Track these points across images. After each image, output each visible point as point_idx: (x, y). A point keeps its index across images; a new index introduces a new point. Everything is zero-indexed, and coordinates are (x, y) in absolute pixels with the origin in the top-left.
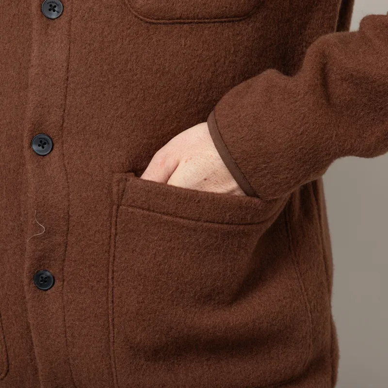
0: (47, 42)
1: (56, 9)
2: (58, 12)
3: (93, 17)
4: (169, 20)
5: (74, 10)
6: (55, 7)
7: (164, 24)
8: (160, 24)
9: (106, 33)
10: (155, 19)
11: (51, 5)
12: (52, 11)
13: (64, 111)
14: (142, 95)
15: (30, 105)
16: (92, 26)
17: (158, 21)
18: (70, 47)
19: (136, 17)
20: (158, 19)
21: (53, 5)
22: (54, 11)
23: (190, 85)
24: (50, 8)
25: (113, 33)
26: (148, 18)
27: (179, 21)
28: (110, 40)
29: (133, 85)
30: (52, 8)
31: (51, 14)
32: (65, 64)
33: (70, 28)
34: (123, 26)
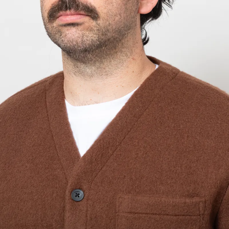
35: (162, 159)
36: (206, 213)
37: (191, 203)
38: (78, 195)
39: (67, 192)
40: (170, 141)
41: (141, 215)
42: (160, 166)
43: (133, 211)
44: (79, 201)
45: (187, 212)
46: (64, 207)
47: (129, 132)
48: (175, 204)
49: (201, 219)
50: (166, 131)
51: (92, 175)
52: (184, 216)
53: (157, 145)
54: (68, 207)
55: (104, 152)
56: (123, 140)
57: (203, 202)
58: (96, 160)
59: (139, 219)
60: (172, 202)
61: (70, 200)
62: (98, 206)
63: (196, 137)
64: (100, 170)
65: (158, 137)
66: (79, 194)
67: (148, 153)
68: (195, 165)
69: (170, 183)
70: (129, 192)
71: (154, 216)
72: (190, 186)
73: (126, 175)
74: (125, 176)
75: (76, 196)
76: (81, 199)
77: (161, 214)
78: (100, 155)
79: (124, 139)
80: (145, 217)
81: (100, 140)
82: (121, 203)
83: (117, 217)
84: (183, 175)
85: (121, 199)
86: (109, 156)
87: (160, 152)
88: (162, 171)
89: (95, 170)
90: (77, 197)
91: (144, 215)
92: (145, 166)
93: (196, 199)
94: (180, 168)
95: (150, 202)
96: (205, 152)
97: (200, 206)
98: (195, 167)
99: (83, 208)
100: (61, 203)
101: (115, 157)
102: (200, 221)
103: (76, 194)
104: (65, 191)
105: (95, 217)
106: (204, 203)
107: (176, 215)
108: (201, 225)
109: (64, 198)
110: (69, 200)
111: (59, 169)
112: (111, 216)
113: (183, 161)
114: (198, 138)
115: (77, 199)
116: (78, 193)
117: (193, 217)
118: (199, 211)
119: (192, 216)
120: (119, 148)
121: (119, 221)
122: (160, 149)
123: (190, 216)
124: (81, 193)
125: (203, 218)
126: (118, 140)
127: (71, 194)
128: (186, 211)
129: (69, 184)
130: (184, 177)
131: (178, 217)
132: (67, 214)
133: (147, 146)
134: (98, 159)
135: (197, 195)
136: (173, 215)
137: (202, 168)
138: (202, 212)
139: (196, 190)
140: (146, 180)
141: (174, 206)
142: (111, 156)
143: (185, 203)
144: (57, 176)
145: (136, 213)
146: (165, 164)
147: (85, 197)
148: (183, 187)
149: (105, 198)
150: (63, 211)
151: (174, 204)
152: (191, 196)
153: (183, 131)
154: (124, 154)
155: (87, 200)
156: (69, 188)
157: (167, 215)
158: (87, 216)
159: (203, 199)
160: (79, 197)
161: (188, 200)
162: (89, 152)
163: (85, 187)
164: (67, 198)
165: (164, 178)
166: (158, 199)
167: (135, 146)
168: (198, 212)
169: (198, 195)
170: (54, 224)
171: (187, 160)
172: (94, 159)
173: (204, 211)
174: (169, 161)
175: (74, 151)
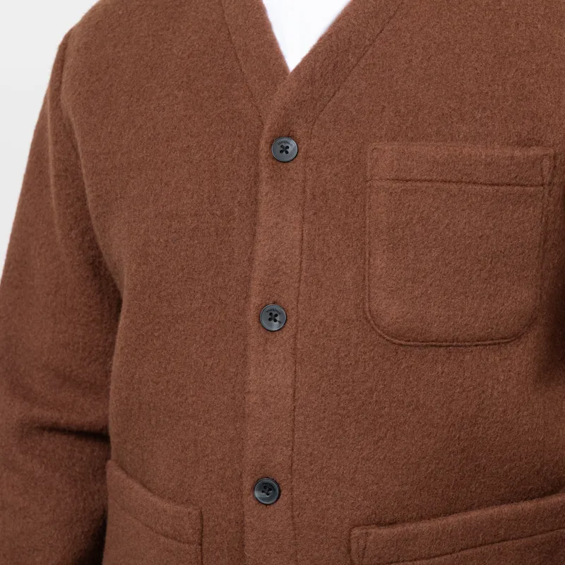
0: (266, 361)
1: (278, 318)
2: (280, 322)
3: (325, 333)
4: (423, 342)
5: (300, 321)
6: (276, 315)
7: (416, 346)
8: (411, 346)
9: (343, 355)
10: (406, 341)
11: (271, 314)
12: (273, 321)
13: (293, 450)
14: (392, 433)
15: (249, 442)
16: (324, 344)
17: (409, 343)
18: (295, 369)
19: (381, 336)
20: (409, 341)
21: (274, 313)
22: (275, 321)
23: (449, 420)
24: (270, 317)
25: (352, 355)
26: (396, 338)
27: (434, 343)
28: (349, 363)
29: (380, 420)
30: (272, 318)
31: (271, 325)
32: (291, 391)
33: (296, 345)
34: (365, 346)
35: (462, 70)
36: (556, 180)
37: (524, 159)
38: (285, 150)
39: (263, 142)
40: (480, 34)
41: (419, 184)
42: (458, 84)
43: (403, 175)
44: (288, 162)
45: (516, 177)
46: (257, 175)
47: (391, 18)
48: (492, 160)
49: (546, 195)
50: (470, 14)
51: (314, 109)
52: (509, 185)
53: (452, 43)
54: (264, 174)
55: (338, 59)
56: (378, 35)
57: (550, 157)
58: (321, 76)
59: (416, 192)
60: (486, 155)
61: (270, 160)
62: (329, 171)
63: (536, 24)
64: (332, 98)
65: (454, 27)
66: (288, 147)
67: (433, 58)
68: (532, 81)
69: (481, 118)
70: (394, 139)
71: (447, 185)
72: (523, 123)
73: (386, 104)
74: (384, 107)
75: (281, 152)
76: (292, 158)
77: (462, 182)
78: (331, 67)
79: (381, 32)
80: (427, 187)
82: (377, 160)
83: (368, 190)
84: (507, 101)
85: (375, 154)
86: (349, 68)
87: (459, 55)
88: (462, 95)
89: (320, 96)
90: (284, 153)
91: (425, 184)
92: (427, 84)
93: (535, 151)
94: (500, 88)
95: (438, 157)
96: (554, 54)
97: (544, 164)
98: (533, 85)
99: (296, 175)
100: (251, 167)
101: (363, 69)
102: (543, 197)
103: (282, 146)
104: (259, 142)
105: (323, 193)
106: (552, 159)
107: (493, 185)
108: (545, 206)
109: (257, 156)
110: (267, 158)
111: (244, 98)
112: (356, 188)
113: (508, 73)
114: (539, 26)
115: (285, 157)
116: (285, 145)
117: (529, 188)
118: (542, 176)
119: (526, 186)
120: (370, 51)
121: (372, 197)
122: (457, 50)
123: (522, 186)
124: (292, 145)
125: (550, 191)
126: (368, 35)
127: (270, 147)
128: (513, 175)
129: (266, 127)
130: (511, 105)
131: (496, 187)
132: (264, 188)
133: (430, 45)
134: (325, 75)
135: (538, 143)
136: (486, 184)
137: (548, 87)
138: (547, 179)
139: (535, 133)
140: (429, 113)
141: (490, 164)
142: (354, 67)
143: (512, 158)
144: (241, 113)
145: (407, 181)
146: (470, 80)
147: (300, 154)
148: (507, 127)
149: (343, 153)
150: (255, 184)
151: (489, 160)
152: (524, 143)
153: (507, 13)
154: (381, 63)
155: (306, 158)
156: (266, 135)
157: (475, 183)
158: (304, 192)
159: (551, 151)
160: (287, 152)
161: (517, 153)
162: (306, 60)
163: (299, 133)
164: (263, 155)
165: (467, 109)
166: (455, 151)
167: (404, 47)
168: (539, 178)
169: (539, 142)
170: (236, 209)
171: (517, 70)
172: (319, 75)
173: (553, 176)
174: (478, 73)
175: (277, 59)
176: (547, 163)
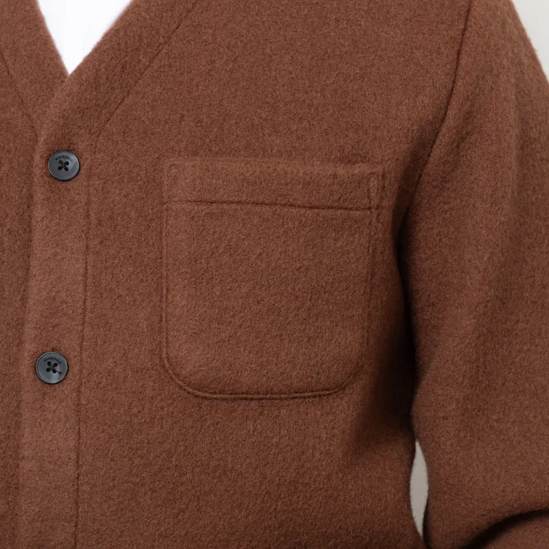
0: (44, 420)
1: (58, 368)
2: (60, 373)
3: (114, 385)
4: (231, 394)
5: (84, 371)
6: (56, 365)
7: (223, 399)
8: (217, 399)
9: (135, 410)
10: (211, 393)
11: (49, 363)
12: (51, 372)
13: (76, 526)
14: (195, 504)
15: (24, 518)
16: (113, 398)
17: (215, 396)
18: (79, 429)
19: (181, 387)
20: (215, 393)
21: (53, 363)
22: (55, 371)
23: (263, 487)
24: (48, 367)
25: (146, 410)
26: (199, 390)
27: (245, 396)
28: (143, 421)
29: (182, 489)
30: (51, 368)
31: (49, 377)
32: (73, 456)
33: (79, 400)
34: (162, 400)
35: (274, 73)
36: (386, 203)
37: (348, 177)
38: (64, 166)
39: (37, 158)
40: (293, 31)
41: (226, 206)
42: (270, 89)
43: (207, 196)
44: (68, 180)
45: (340, 198)
46: (31, 197)
47: (189, 11)
48: (311, 178)
49: (374, 220)
50: (282, 8)
51: (98, 117)
52: (331, 208)
53: (262, 42)
54: (39, 196)
55: (127, 59)
56: (174, 31)
57: (378, 176)
58: (107, 79)
59: (222, 216)
60: (304, 173)
61: (46, 179)
62: (117, 192)
63: (358, 20)
64: (120, 104)
65: (263, 23)
66: (67, 163)
67: (239, 59)
68: (356, 87)
69: (297, 130)
70: (195, 154)
71: (258, 209)
72: (347, 136)
73: (185, 113)
74: (183, 116)
75: (60, 168)
76: (75, 173)
77: (276, 204)
78: (118, 69)
79: (177, 28)
80: (235, 210)
81: (117, 30)
82: (176, 178)
83: (165, 213)
84: (328, 110)
85: (174, 170)
86: (140, 69)
87: (270, 56)
88: (275, 103)
89: (106, 103)
90: (63, 169)
91: (234, 206)
92: (233, 90)
93: (360, 169)
94: (319, 95)
95: (248, 174)
96: (381, 57)
97: (371, 184)
98: (357, 91)
99: (78, 196)
100: (23, 187)
101: (157, 71)
102: (370, 224)
103: (60, 162)
104: (32, 158)
105: (111, 218)
106: (380, 178)
107: (311, 208)
108: (372, 234)
109: (29, 174)
110: (42, 177)
111: (13, 105)
112: (150, 211)
113: (327, 77)
114: (362, 23)
115: (63, 175)
116: (64, 161)
117: (354, 212)
118: (369, 197)
119: (351, 209)
120: (164, 51)
121: (170, 222)
122: (268, 51)
123: (346, 209)
124: (73, 160)
125: (378, 215)
126: (162, 31)
127: (46, 163)
128: (336, 197)
129: (42, 139)
130: (332, 115)
131: (316, 211)
132: (39, 212)
133: (236, 43)
134: (112, 78)
135: (364, 159)
136: (304, 207)
137: (375, 94)
138: (375, 202)
139: (360, 147)
140: (236, 123)
141: (309, 184)
142: (146, 69)
143: (335, 176)
144: (9, 123)
145: (212, 203)
146: (283, 85)
147: (82, 171)
148: (328, 140)
149: (134, 170)
150: (29, 207)
151: (308, 178)
152: (349, 160)
153: (325, 8)
154: (178, 64)
155: (89, 177)
156: (41, 148)
157: (291, 205)
158: (88, 216)
159: (380, 169)
160: (67, 169)
161: (341, 171)
162: (88, 61)
163: (81, 147)
164: (37, 172)
165: (280, 119)
166: (269, 167)
167: (205, 45)
168: (366, 200)
169: (365, 157)
170: (6, 239)
171: (338, 75)
172: (105, 77)
173: (382, 199)
174: (293, 78)
175: (51, 59)
176: (374, 183)
